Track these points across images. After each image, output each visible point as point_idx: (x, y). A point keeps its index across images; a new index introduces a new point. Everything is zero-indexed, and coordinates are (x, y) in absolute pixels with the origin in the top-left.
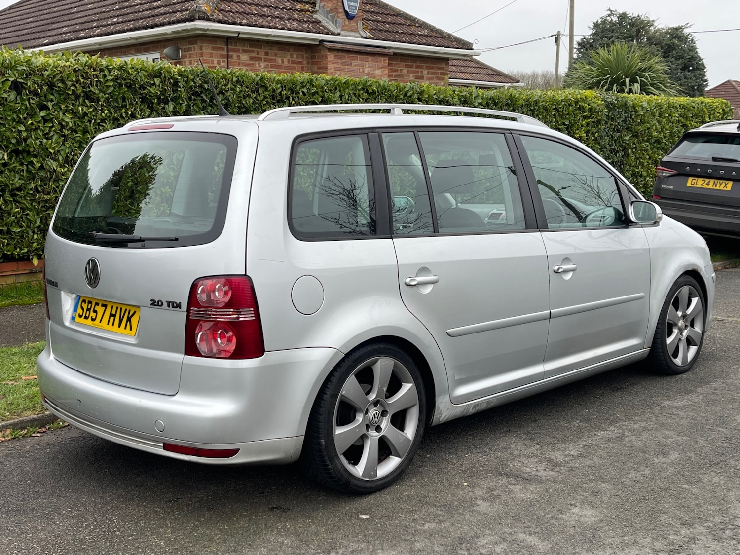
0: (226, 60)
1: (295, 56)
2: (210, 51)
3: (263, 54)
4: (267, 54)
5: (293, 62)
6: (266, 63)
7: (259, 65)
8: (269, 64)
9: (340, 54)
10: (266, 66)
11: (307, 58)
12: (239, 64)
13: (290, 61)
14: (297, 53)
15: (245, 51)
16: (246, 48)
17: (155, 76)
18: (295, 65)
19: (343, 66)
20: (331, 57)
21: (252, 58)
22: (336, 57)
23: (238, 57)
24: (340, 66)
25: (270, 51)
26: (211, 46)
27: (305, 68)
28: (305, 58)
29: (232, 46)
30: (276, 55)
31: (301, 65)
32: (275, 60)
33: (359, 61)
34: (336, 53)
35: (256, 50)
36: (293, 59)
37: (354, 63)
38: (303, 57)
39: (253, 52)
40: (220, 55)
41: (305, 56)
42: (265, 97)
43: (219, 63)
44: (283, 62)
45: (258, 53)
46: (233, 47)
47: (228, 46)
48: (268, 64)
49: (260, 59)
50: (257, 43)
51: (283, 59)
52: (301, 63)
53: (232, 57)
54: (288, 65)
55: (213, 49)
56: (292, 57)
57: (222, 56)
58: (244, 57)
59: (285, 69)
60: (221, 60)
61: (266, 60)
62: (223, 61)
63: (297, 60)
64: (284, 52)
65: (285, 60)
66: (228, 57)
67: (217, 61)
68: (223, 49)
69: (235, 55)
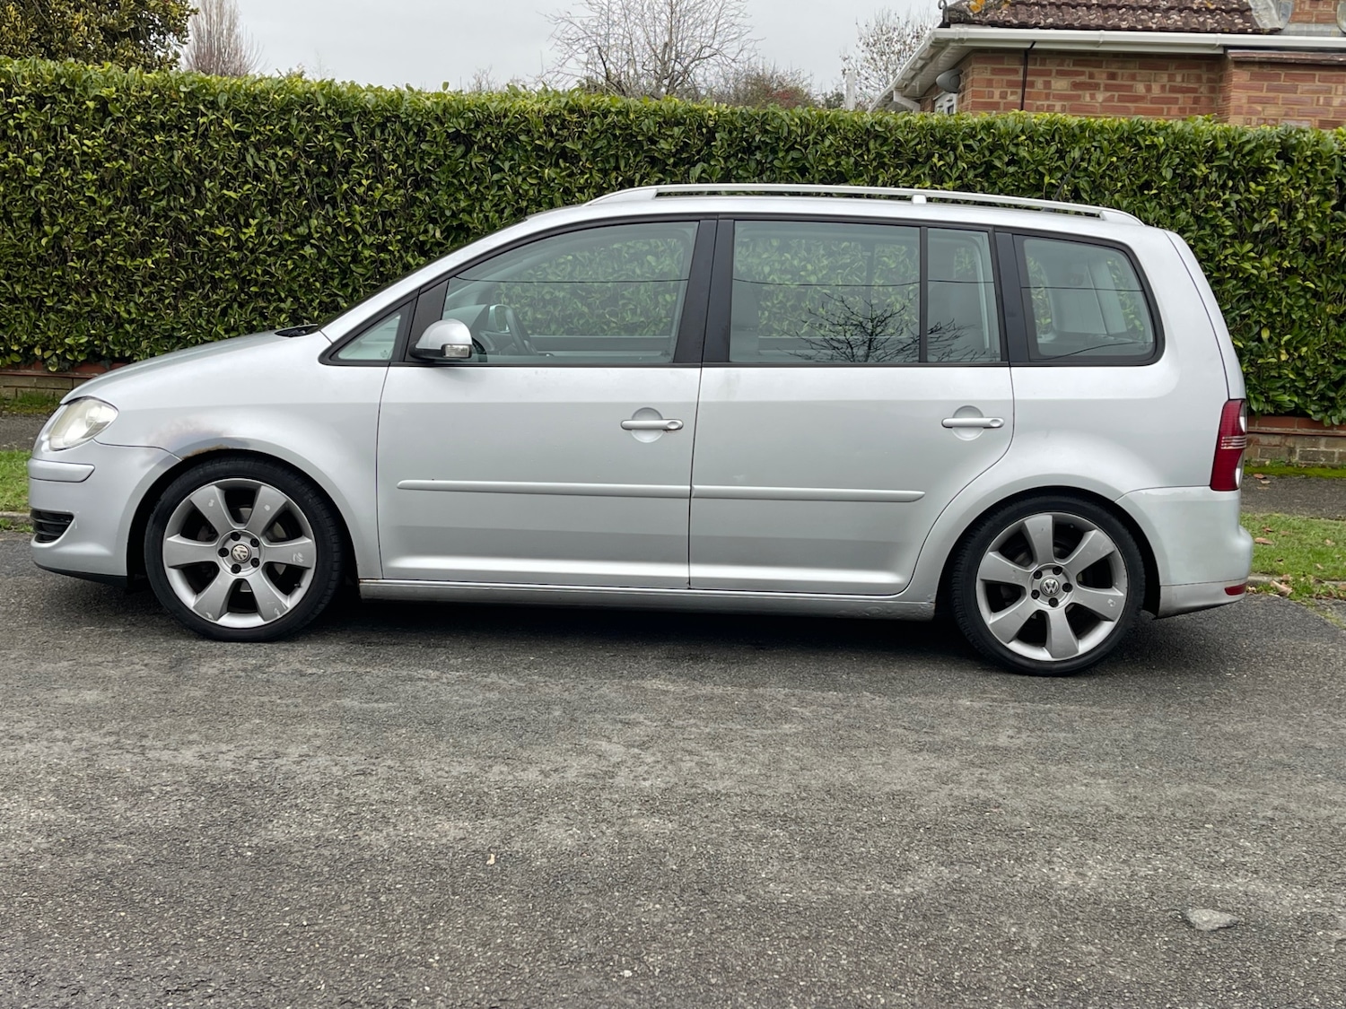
0: (1020, 91)
1: (1179, 78)
2: (988, 76)
3: (1104, 76)
4: (1112, 76)
5: (1173, 90)
6: (1109, 94)
7: (1093, 96)
8: (1116, 94)
9: (1266, 70)
10: (1111, 99)
11: (1210, 80)
12: (1047, 97)
13: (1168, 87)
14: (1185, 72)
15: (1061, 74)
16: (1065, 68)
17: (678, 124)
18: (1179, 95)
19: (1272, 95)
20: (1239, 77)
21: (1076, 86)
22: (1254, 77)
23: (1047, 85)
24: (1264, 94)
25: (1120, 72)
26: (989, 67)
27: (1203, 99)
28: (1204, 81)
29: (1035, 64)
30: (1133, 77)
31: (1192, 95)
32: (1131, 86)
33: (1317, 83)
34: (1256, 69)
35: (1087, 70)
36: (1173, 84)
37: (1303, 86)
38: (1199, 79)
39: (1082, 73)
40: (1008, 81)
41: (1205, 77)
42: (879, 155)
43: (1004, 96)
44: (1149, 89)
45: (1091, 76)
46: (1038, 67)
47: (1026, 64)
48: (1113, 96)
49: (1096, 87)
50: (1093, 58)
51: (1152, 86)
52: (1194, 90)
53: (1032, 85)
54: (1162, 95)
55: (994, 72)
56: (1171, 77)
57: (1011, 84)
58: (1060, 85)
59: (1152, 103)
60: (1009, 91)
61: (1108, 87)
62: (1012, 93)
63: (1184, 85)
64: (1153, 72)
65: (1153, 87)
66: (1024, 84)
67: (1001, 92)
68: (1016, 71)
69: (1039, 82)
